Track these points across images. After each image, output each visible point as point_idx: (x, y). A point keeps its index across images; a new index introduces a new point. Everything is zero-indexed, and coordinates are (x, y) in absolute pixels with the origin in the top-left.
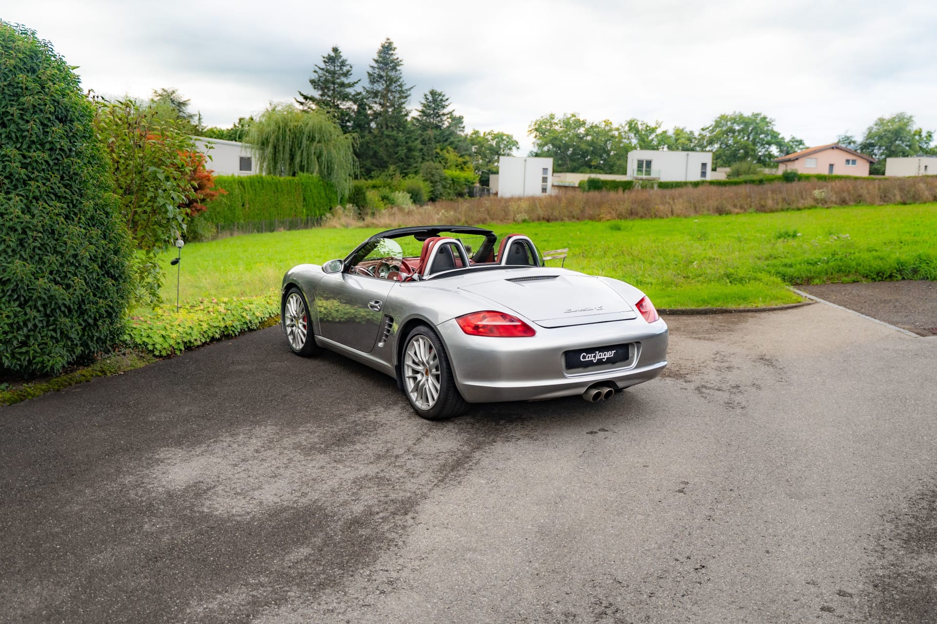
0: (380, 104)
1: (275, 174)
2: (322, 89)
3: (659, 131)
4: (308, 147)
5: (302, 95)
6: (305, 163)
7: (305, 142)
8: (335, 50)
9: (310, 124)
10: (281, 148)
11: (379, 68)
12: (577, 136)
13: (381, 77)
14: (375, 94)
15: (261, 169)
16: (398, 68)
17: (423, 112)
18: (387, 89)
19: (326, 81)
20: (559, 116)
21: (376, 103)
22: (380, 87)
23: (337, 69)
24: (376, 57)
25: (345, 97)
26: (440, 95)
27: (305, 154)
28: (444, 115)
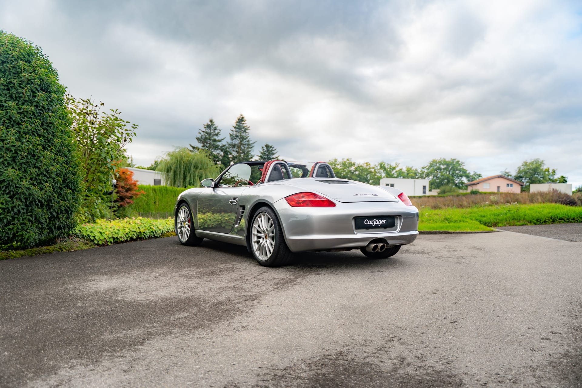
0: (236, 151)
1: (174, 185)
2: (203, 143)
3: (397, 169)
4: (194, 172)
5: (191, 146)
6: (192, 181)
7: (192, 169)
8: (211, 121)
9: (196, 158)
10: (178, 173)
11: (236, 131)
12: (350, 171)
13: (237, 136)
14: (234, 146)
15: (166, 184)
16: (247, 131)
17: (261, 157)
18: (241, 143)
19: (206, 138)
20: (340, 160)
21: (234, 151)
22: (237, 142)
23: (212, 131)
24: (235, 125)
25: (216, 147)
26: (271, 147)
27: (192, 176)
28: (273, 158)
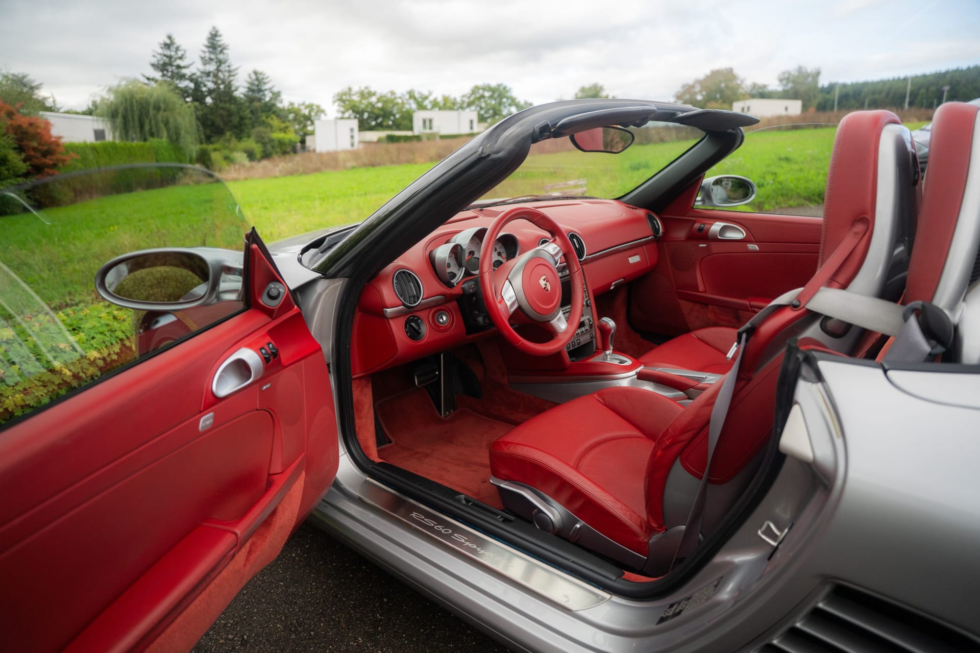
0: (213, 82)
1: (127, 140)
2: (162, 71)
3: (431, 98)
4: (155, 116)
5: (144, 76)
6: (154, 130)
7: (152, 112)
8: (170, 37)
9: (155, 95)
10: (130, 118)
11: (210, 52)
12: (371, 104)
13: (211, 59)
14: (208, 74)
15: (114, 137)
16: (225, 51)
17: (249, 88)
18: (218, 70)
19: (165, 64)
20: (355, 89)
21: (209, 81)
22: (212, 67)
23: (173, 53)
24: (206, 43)
25: (182, 77)
26: (261, 74)
27: (153, 122)
28: (265, 90)
